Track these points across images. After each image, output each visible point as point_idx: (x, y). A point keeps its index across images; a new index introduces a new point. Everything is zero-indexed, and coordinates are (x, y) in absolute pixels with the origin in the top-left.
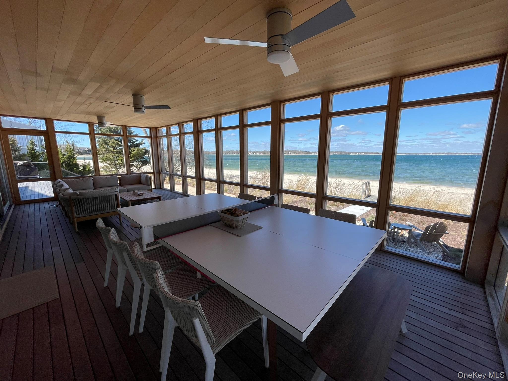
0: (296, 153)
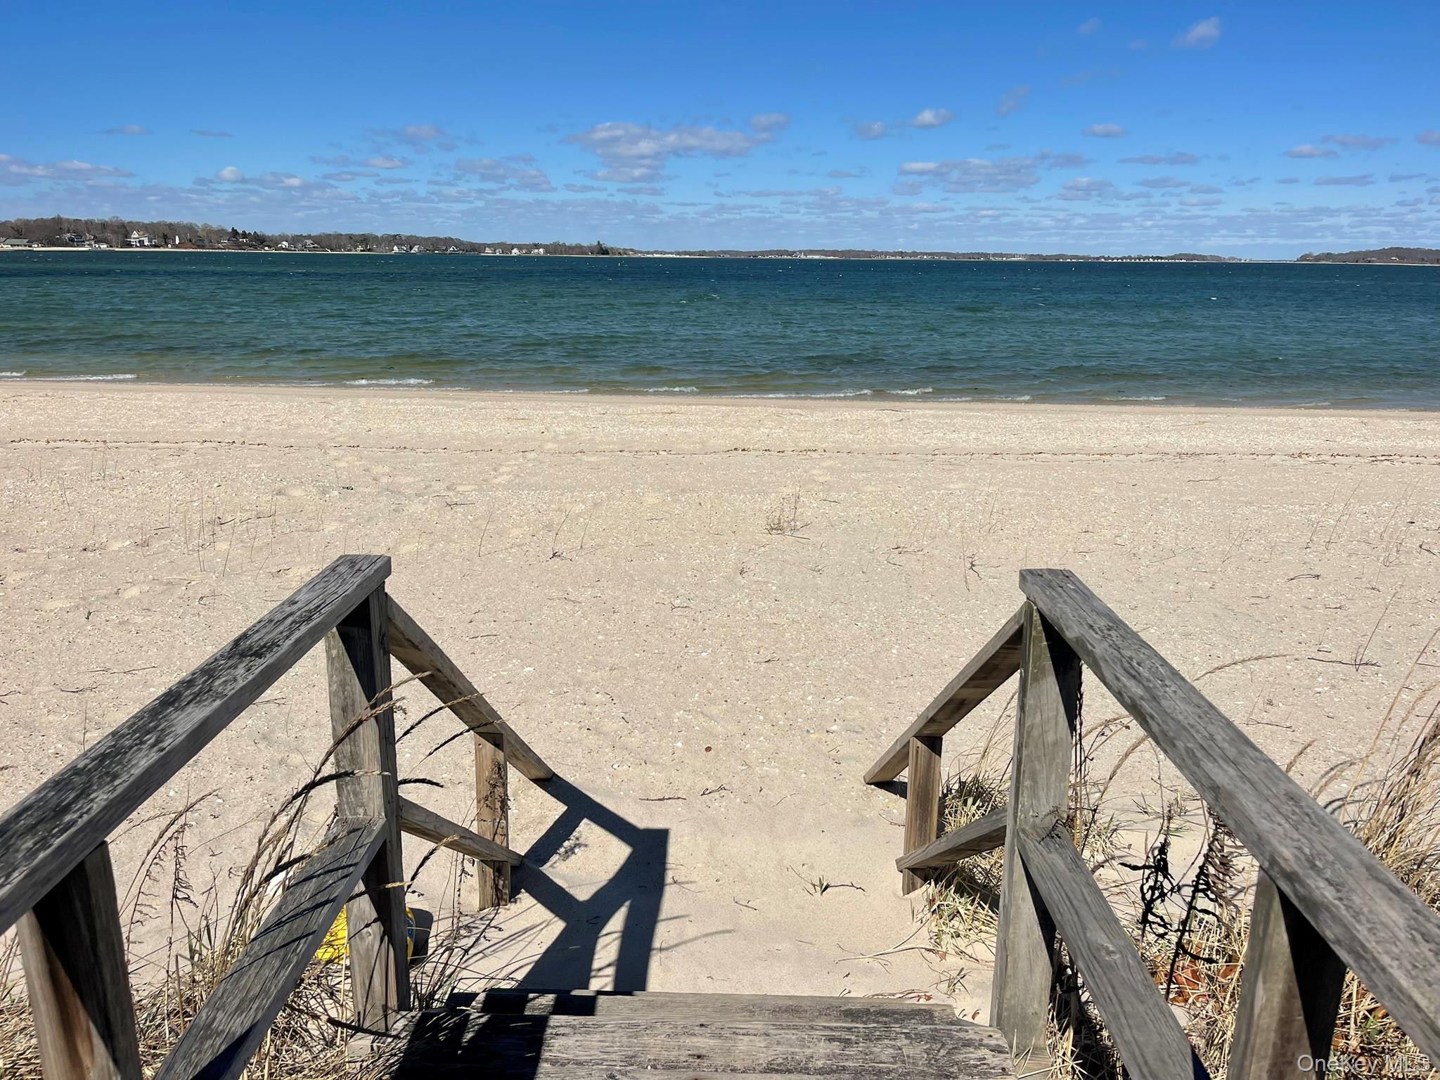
0: (177, 242)
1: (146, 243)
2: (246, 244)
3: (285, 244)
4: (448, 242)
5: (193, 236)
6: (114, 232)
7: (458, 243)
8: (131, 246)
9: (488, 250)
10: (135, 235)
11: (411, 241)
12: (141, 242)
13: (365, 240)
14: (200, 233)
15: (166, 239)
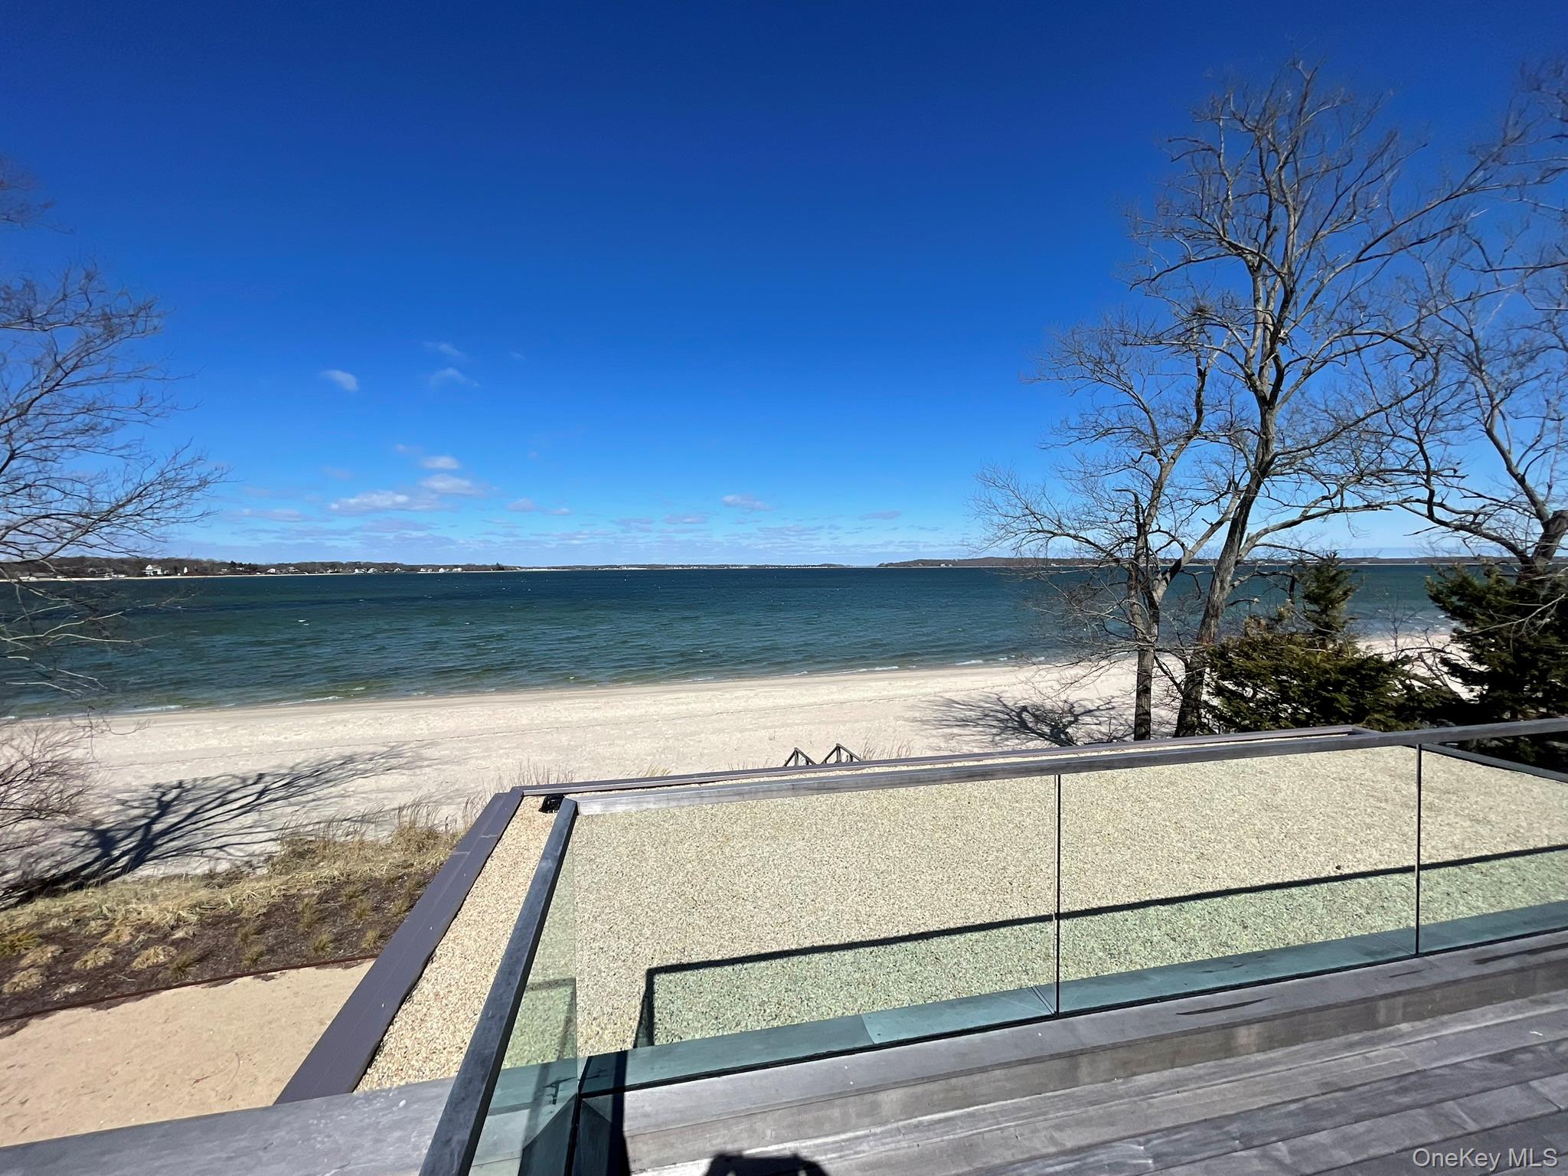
0: (186, 570)
1: (159, 572)
2: (242, 571)
3: (273, 570)
4: (394, 565)
5: (197, 566)
6: (131, 566)
7: (401, 566)
8: (146, 576)
9: (422, 570)
10: (149, 567)
12: (155, 573)
13: (333, 565)
14: (205, 565)
15: (176, 571)
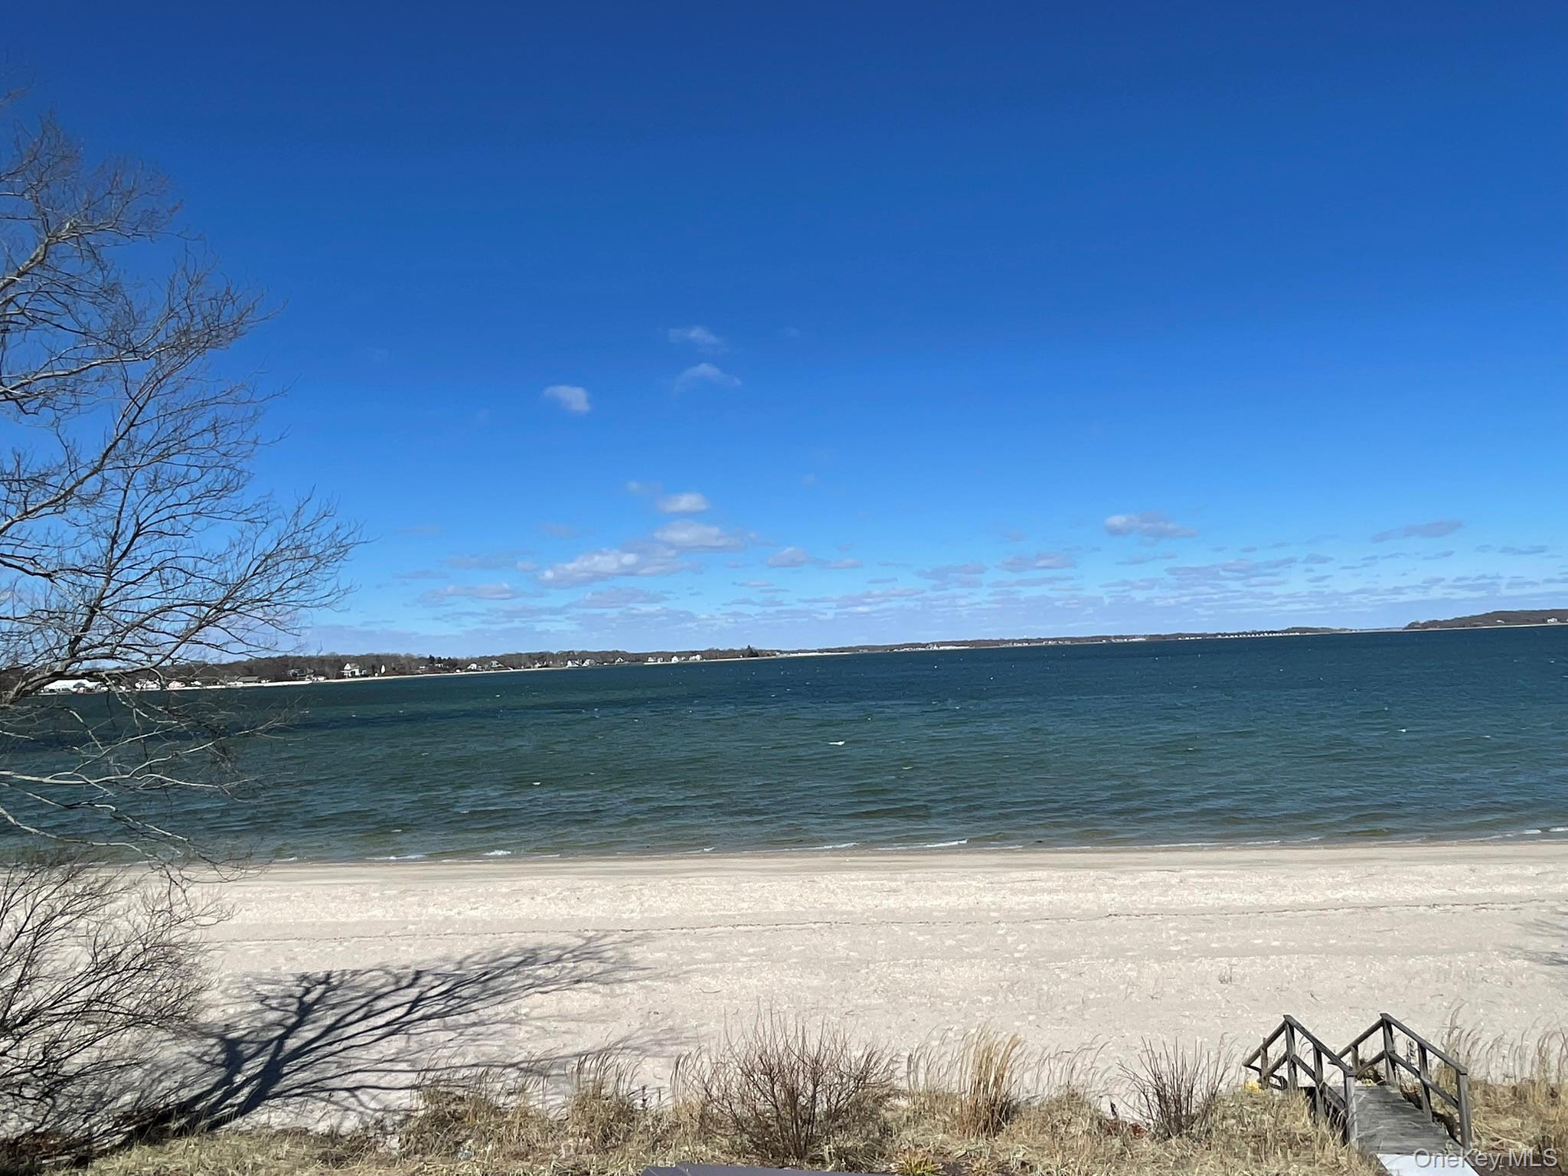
1: (357, 674)
2: (441, 668)
3: (474, 666)
4: (616, 654)
5: (396, 664)
6: (332, 666)
7: (624, 655)
8: (344, 677)
9: (650, 659)
10: (348, 667)
11: (583, 656)
12: (353, 673)
13: (542, 657)
14: (402, 662)
15: (374, 669)
